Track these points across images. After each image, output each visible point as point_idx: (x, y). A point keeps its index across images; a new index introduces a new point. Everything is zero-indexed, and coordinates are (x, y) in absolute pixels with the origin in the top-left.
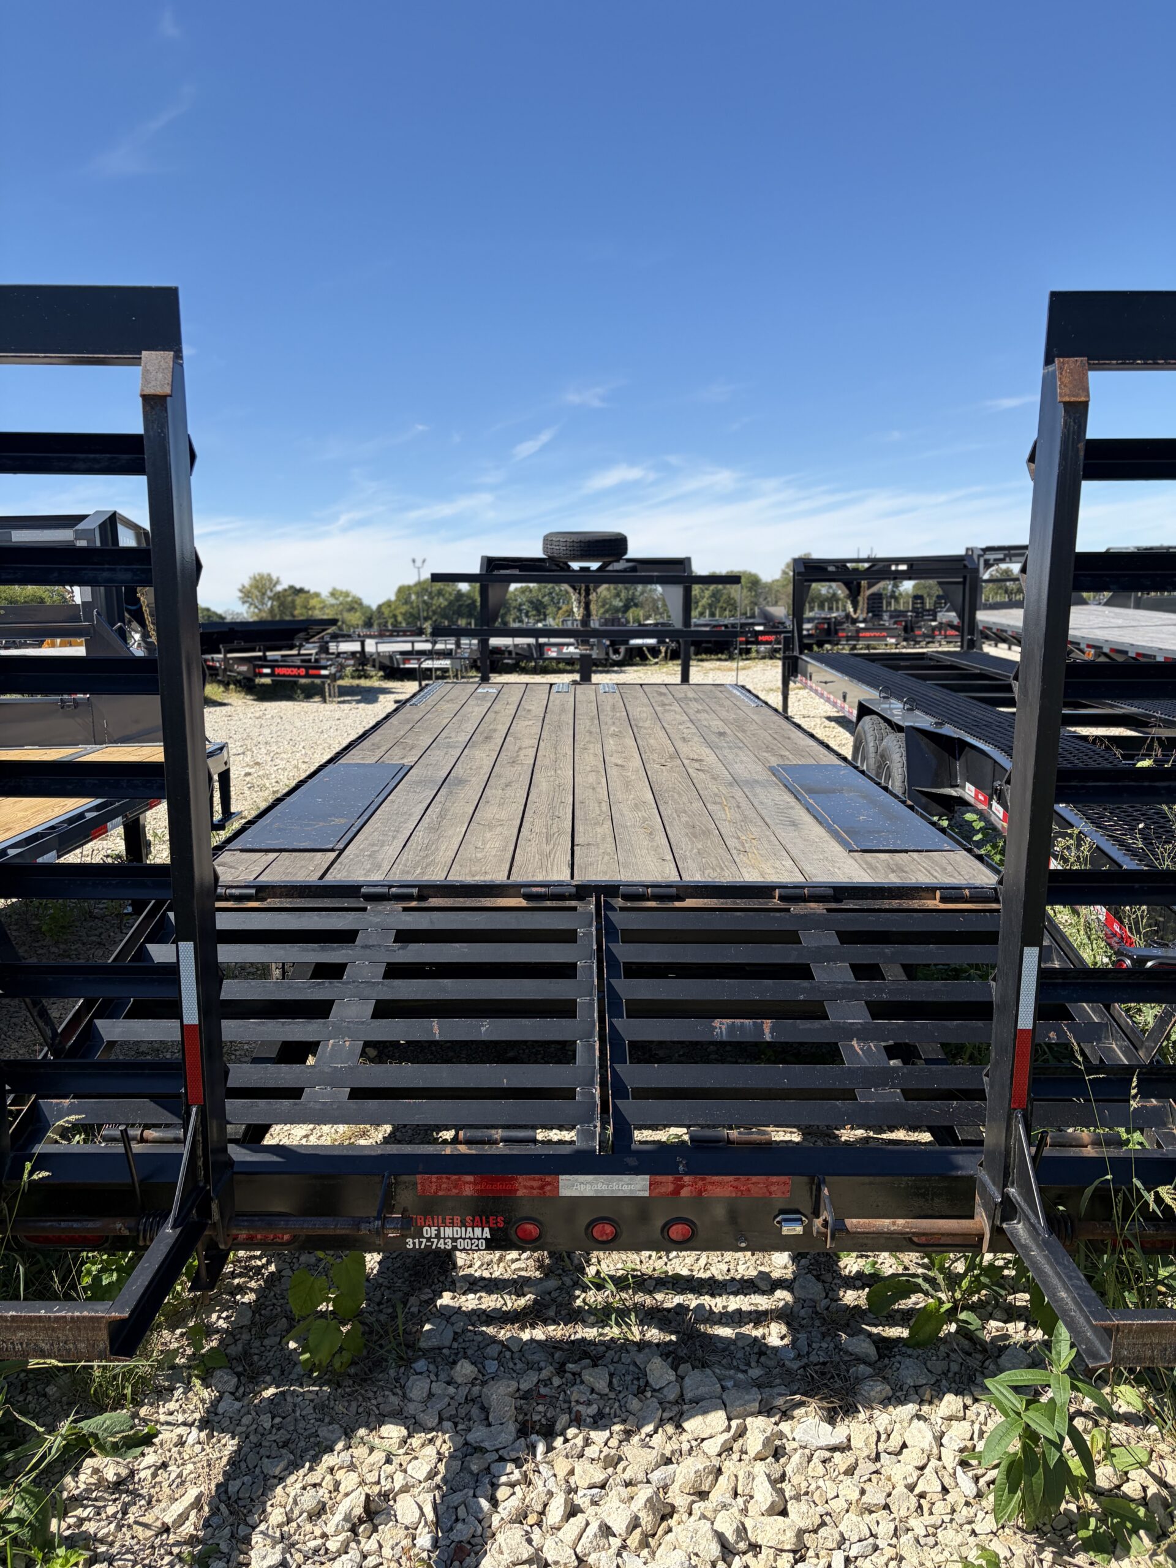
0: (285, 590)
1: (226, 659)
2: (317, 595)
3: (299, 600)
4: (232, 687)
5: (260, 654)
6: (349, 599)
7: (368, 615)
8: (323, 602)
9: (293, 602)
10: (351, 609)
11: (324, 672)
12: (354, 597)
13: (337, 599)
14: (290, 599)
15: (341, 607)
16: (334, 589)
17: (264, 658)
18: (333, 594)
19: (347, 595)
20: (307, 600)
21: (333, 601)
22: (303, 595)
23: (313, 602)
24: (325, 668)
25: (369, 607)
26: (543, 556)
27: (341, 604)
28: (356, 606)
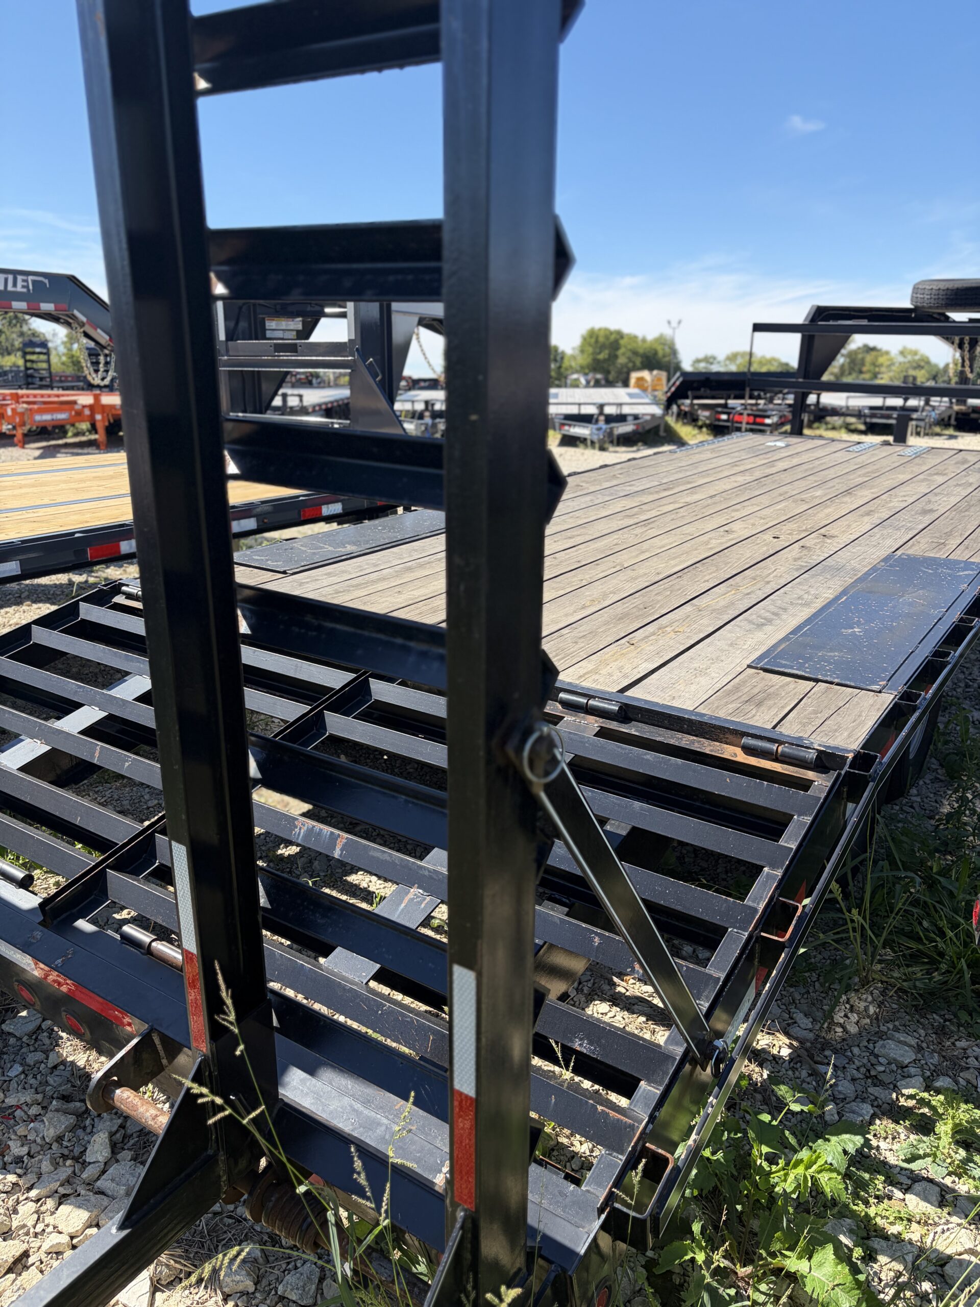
0: (859, 348)
1: (692, 405)
2: (887, 353)
3: (869, 358)
4: (704, 430)
5: (722, 401)
6: (917, 358)
7: (934, 373)
8: (891, 360)
9: (863, 360)
10: (919, 367)
11: (768, 421)
12: (922, 356)
13: (905, 357)
14: (860, 356)
15: (908, 365)
16: (905, 348)
17: (725, 406)
18: (902, 353)
19: (915, 353)
20: (876, 358)
21: (901, 359)
22: (874, 353)
23: (881, 360)
24: (768, 417)
25: (936, 366)
26: (911, 307)
27: (909, 362)
28: (922, 364)
